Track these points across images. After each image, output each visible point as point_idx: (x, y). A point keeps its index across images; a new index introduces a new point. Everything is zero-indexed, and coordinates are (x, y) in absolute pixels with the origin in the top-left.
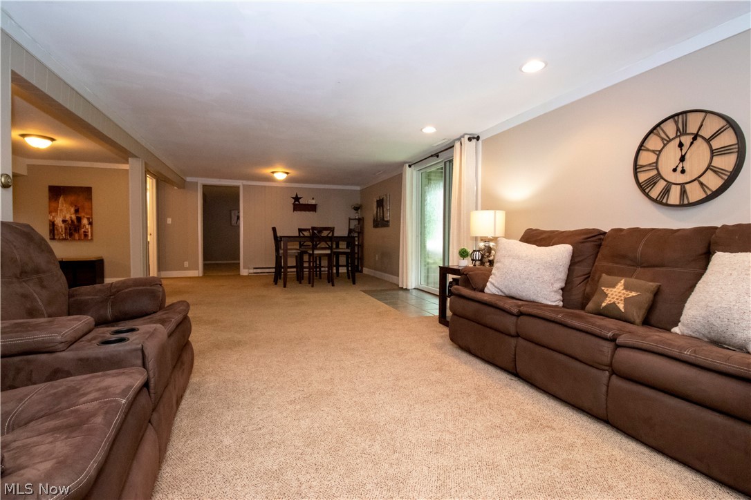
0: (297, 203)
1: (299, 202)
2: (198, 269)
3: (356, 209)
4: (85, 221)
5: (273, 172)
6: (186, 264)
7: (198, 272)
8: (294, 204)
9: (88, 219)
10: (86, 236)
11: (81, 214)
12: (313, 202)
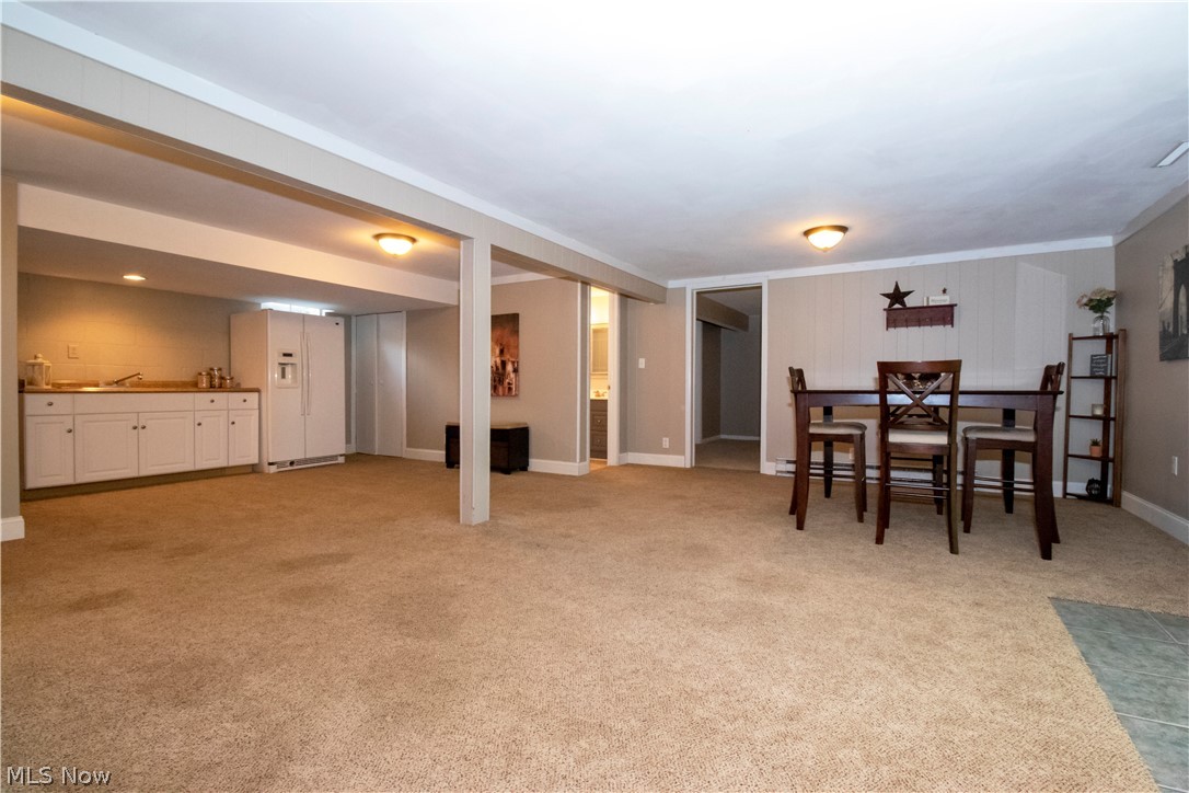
0: (897, 306)
1: (903, 303)
2: (683, 453)
3: (1098, 306)
4: (510, 368)
5: (807, 233)
6: (666, 443)
7: (684, 460)
8: (889, 310)
9: (513, 363)
10: (510, 389)
11: (507, 357)
12: (945, 300)
